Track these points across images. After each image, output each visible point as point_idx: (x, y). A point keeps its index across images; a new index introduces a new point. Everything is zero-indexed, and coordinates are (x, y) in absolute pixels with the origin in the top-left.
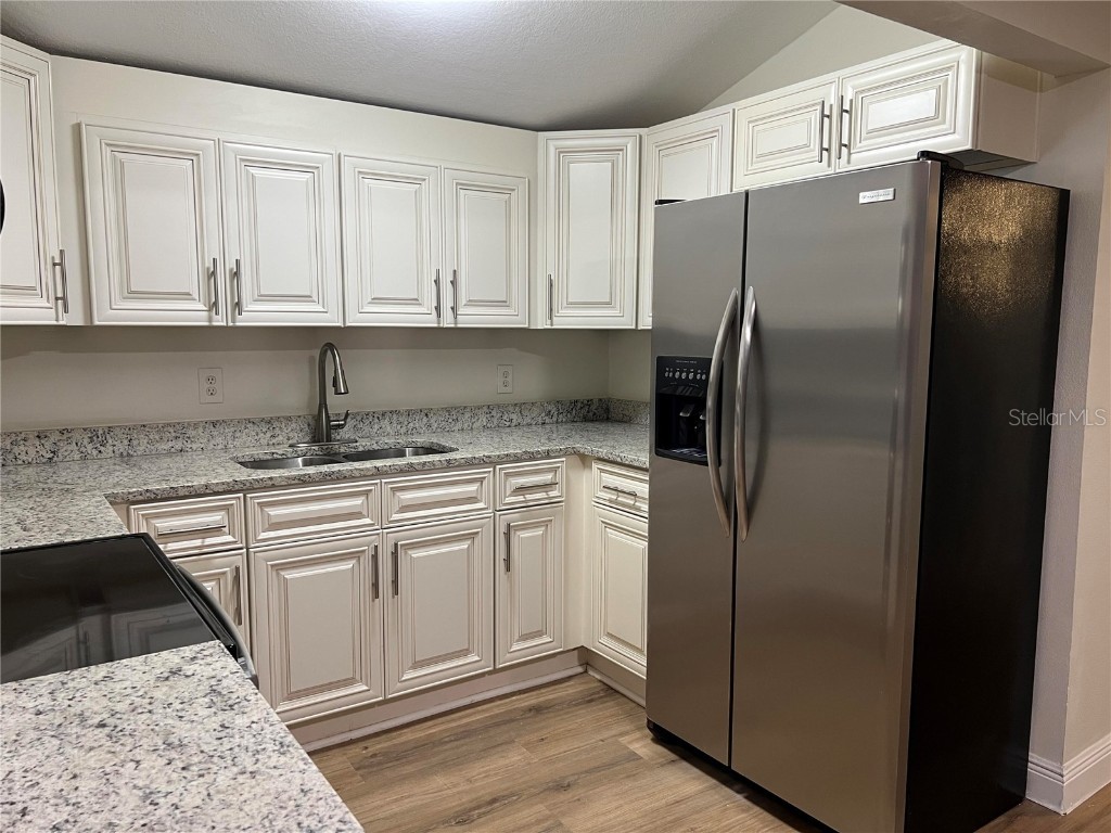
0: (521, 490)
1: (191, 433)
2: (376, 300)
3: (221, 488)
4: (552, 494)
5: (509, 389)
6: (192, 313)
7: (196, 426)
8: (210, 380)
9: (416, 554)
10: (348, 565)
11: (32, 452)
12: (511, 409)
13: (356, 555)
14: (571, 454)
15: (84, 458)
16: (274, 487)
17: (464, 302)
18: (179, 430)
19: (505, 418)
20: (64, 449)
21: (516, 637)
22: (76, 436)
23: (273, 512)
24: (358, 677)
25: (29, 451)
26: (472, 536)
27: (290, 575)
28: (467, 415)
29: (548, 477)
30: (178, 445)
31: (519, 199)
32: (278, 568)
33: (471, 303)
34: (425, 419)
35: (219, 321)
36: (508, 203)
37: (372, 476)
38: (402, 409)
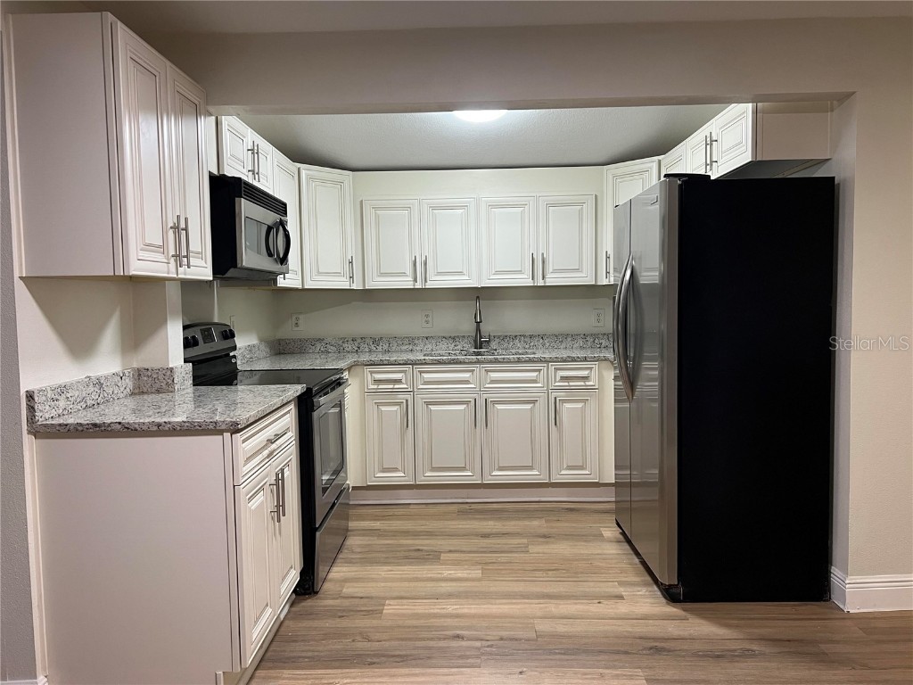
0: (564, 378)
1: (416, 342)
2: (497, 273)
3: (401, 362)
4: (587, 383)
5: (601, 324)
6: (406, 283)
7: (418, 339)
8: (427, 316)
9: (499, 407)
10: (462, 407)
11: (350, 348)
12: (601, 337)
13: (467, 403)
14: (602, 360)
15: (370, 351)
16: (426, 364)
17: (551, 270)
18: (412, 340)
19: (596, 342)
20: (362, 345)
21: (565, 466)
22: (367, 341)
23: (425, 375)
24: (467, 468)
25: (348, 347)
26: (534, 402)
27: (432, 407)
28: (569, 339)
29: (585, 373)
30: (411, 347)
31: (588, 209)
32: (428, 404)
33: (555, 271)
34: (541, 341)
35: (418, 286)
36: (581, 211)
37: (475, 363)
38: (527, 334)
